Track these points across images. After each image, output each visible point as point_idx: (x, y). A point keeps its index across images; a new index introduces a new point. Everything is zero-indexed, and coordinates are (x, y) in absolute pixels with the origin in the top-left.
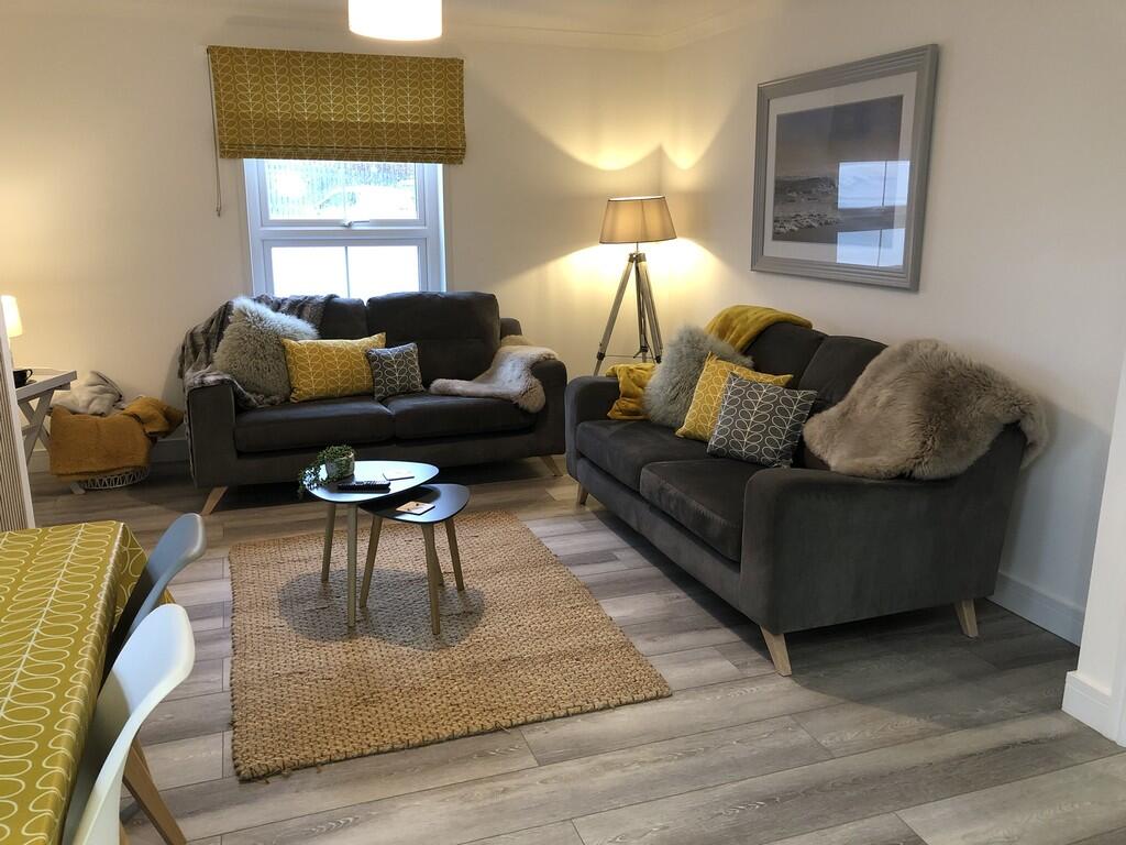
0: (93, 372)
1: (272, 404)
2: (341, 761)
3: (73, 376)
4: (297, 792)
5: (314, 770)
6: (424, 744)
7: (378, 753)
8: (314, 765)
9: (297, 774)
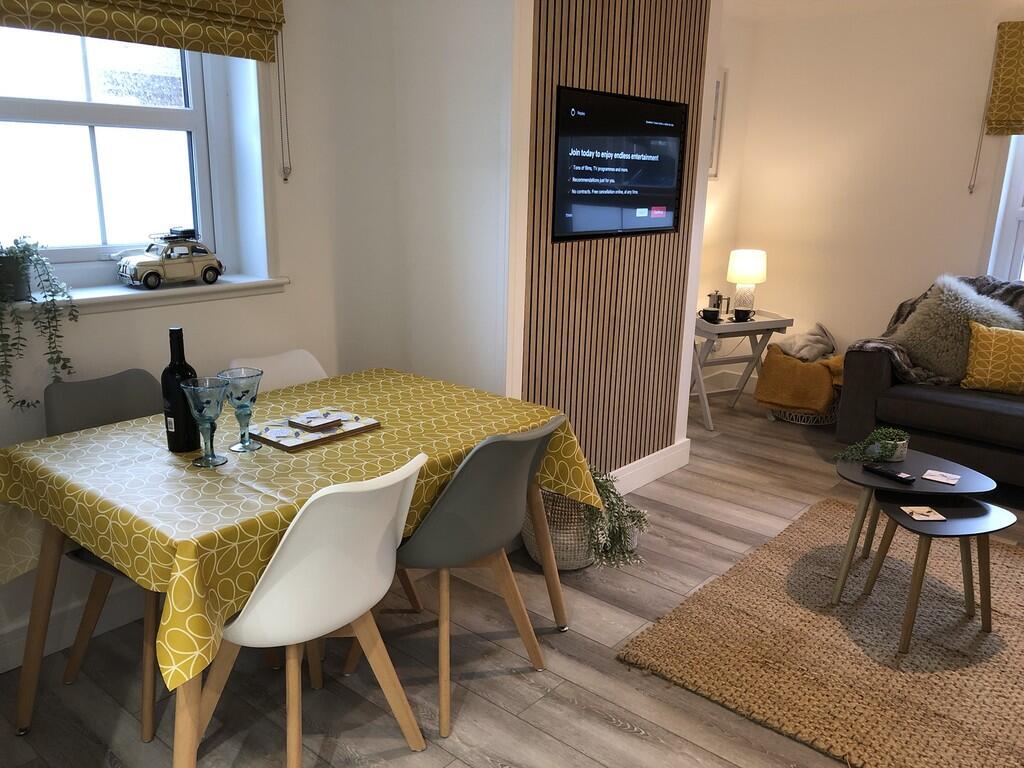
0: (818, 325)
1: (936, 384)
2: (691, 691)
3: (790, 322)
4: (637, 689)
5: (666, 684)
6: (763, 724)
7: (723, 705)
8: (669, 680)
9: (654, 679)
